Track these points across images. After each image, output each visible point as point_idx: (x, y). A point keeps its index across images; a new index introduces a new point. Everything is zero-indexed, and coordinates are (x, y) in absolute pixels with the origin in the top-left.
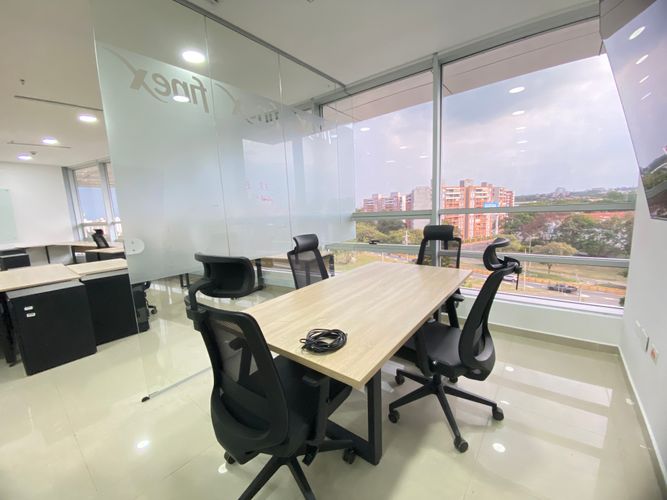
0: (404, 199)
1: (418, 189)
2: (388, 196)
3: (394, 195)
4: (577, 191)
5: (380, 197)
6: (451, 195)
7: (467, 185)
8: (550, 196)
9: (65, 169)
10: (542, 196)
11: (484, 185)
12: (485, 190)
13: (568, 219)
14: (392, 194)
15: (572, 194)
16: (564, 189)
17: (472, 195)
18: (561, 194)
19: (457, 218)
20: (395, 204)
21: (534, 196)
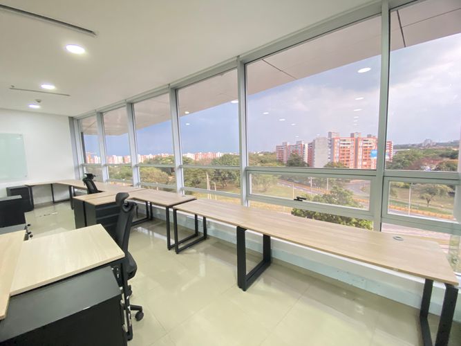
0: (307, 146)
1: (318, 139)
2: (294, 144)
3: (299, 143)
4: (441, 142)
5: (288, 144)
6: (344, 144)
7: (356, 136)
8: (420, 145)
9: (72, 119)
10: (413, 145)
11: (369, 136)
12: (371, 140)
13: (441, 163)
14: (297, 142)
15: (437, 144)
16: (431, 141)
17: (361, 144)
18: (429, 144)
19: (347, 161)
20: (300, 150)
21: (406, 145)
